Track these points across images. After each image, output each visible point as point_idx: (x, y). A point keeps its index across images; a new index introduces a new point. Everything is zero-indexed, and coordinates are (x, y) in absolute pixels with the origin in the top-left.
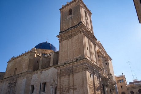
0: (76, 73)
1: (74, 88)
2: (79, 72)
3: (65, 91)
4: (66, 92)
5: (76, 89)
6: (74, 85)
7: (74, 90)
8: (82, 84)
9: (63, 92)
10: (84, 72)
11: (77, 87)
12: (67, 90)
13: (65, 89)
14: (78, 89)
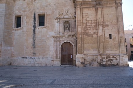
0: (107, 7)
1: (104, 25)
2: (112, 7)
3: (91, 27)
4: (93, 28)
5: (107, 26)
6: (105, 21)
7: (104, 27)
8: (115, 21)
9: (87, 28)
10: (118, 7)
11: (108, 23)
12: (93, 26)
13: (90, 24)
14: (110, 26)
